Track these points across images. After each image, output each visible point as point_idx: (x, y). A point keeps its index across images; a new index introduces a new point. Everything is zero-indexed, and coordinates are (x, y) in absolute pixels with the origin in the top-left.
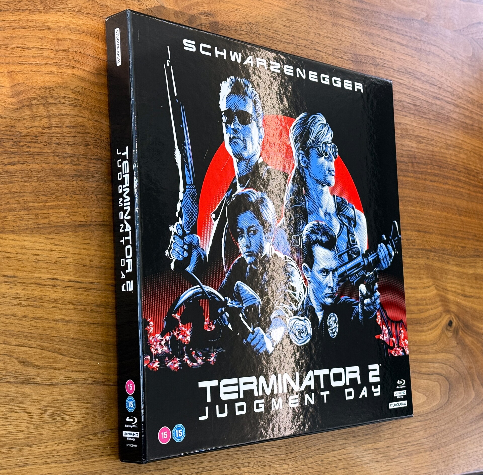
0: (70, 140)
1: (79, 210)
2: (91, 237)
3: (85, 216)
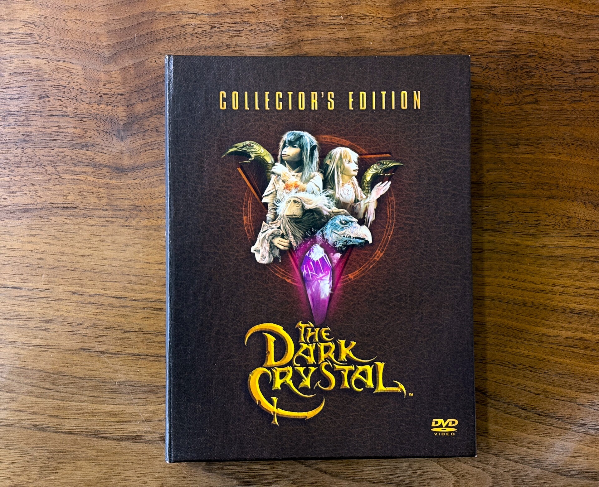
0: (14, 93)
1: (24, 188)
2: (42, 225)
3: (34, 197)
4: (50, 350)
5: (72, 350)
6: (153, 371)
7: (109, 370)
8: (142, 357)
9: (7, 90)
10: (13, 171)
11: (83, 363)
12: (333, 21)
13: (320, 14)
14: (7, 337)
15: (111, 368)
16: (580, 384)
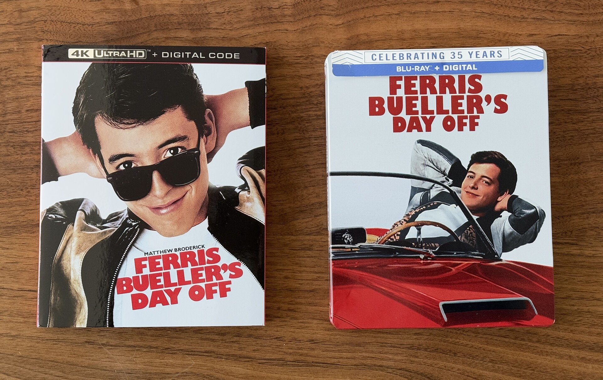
4: (61, 343)
5: (78, 343)
6: (146, 360)
7: (110, 360)
8: (137, 348)
9: (24, 124)
10: (28, 192)
11: (88, 354)
12: (297, 61)
13: (285, 55)
14: (24, 332)
15: (111, 358)
16: (512, 369)
